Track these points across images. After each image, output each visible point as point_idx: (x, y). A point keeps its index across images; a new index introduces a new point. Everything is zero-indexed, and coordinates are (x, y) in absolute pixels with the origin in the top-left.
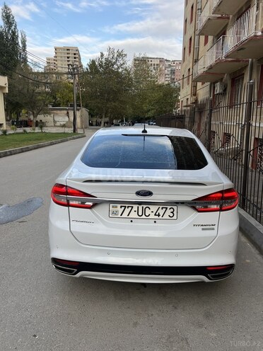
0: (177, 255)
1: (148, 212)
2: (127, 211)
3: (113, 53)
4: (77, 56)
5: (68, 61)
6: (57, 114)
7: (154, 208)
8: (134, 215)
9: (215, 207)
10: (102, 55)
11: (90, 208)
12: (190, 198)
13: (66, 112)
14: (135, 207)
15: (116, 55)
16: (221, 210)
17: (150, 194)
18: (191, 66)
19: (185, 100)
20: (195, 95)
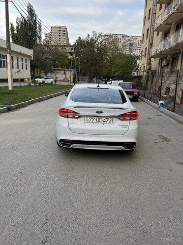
1: (101, 120)
2: (92, 119)
3: (96, 34)
4: (65, 32)
5: (60, 36)
6: (58, 73)
7: (103, 119)
8: (95, 121)
9: (128, 118)
10: (89, 36)
11: (77, 118)
12: (118, 114)
13: (64, 72)
14: (95, 118)
15: (98, 36)
16: (130, 120)
17: (102, 112)
18: (147, 46)
19: (143, 67)
20: (150, 64)
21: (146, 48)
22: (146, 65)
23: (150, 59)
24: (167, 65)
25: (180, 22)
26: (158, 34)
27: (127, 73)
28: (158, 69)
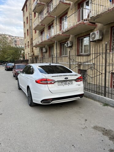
0: (74, 92)
1: (67, 83)
2: (62, 83)
7: (68, 82)
8: (64, 84)
9: (80, 80)
11: (53, 84)
14: (64, 82)
16: (81, 81)
17: (68, 78)
18: (29, 40)
19: (27, 54)
20: (33, 52)
21: (28, 42)
22: (30, 53)
23: (32, 49)
24: (46, 52)
25: (51, 24)
26: (36, 32)
27: (17, 59)
28: (39, 54)
